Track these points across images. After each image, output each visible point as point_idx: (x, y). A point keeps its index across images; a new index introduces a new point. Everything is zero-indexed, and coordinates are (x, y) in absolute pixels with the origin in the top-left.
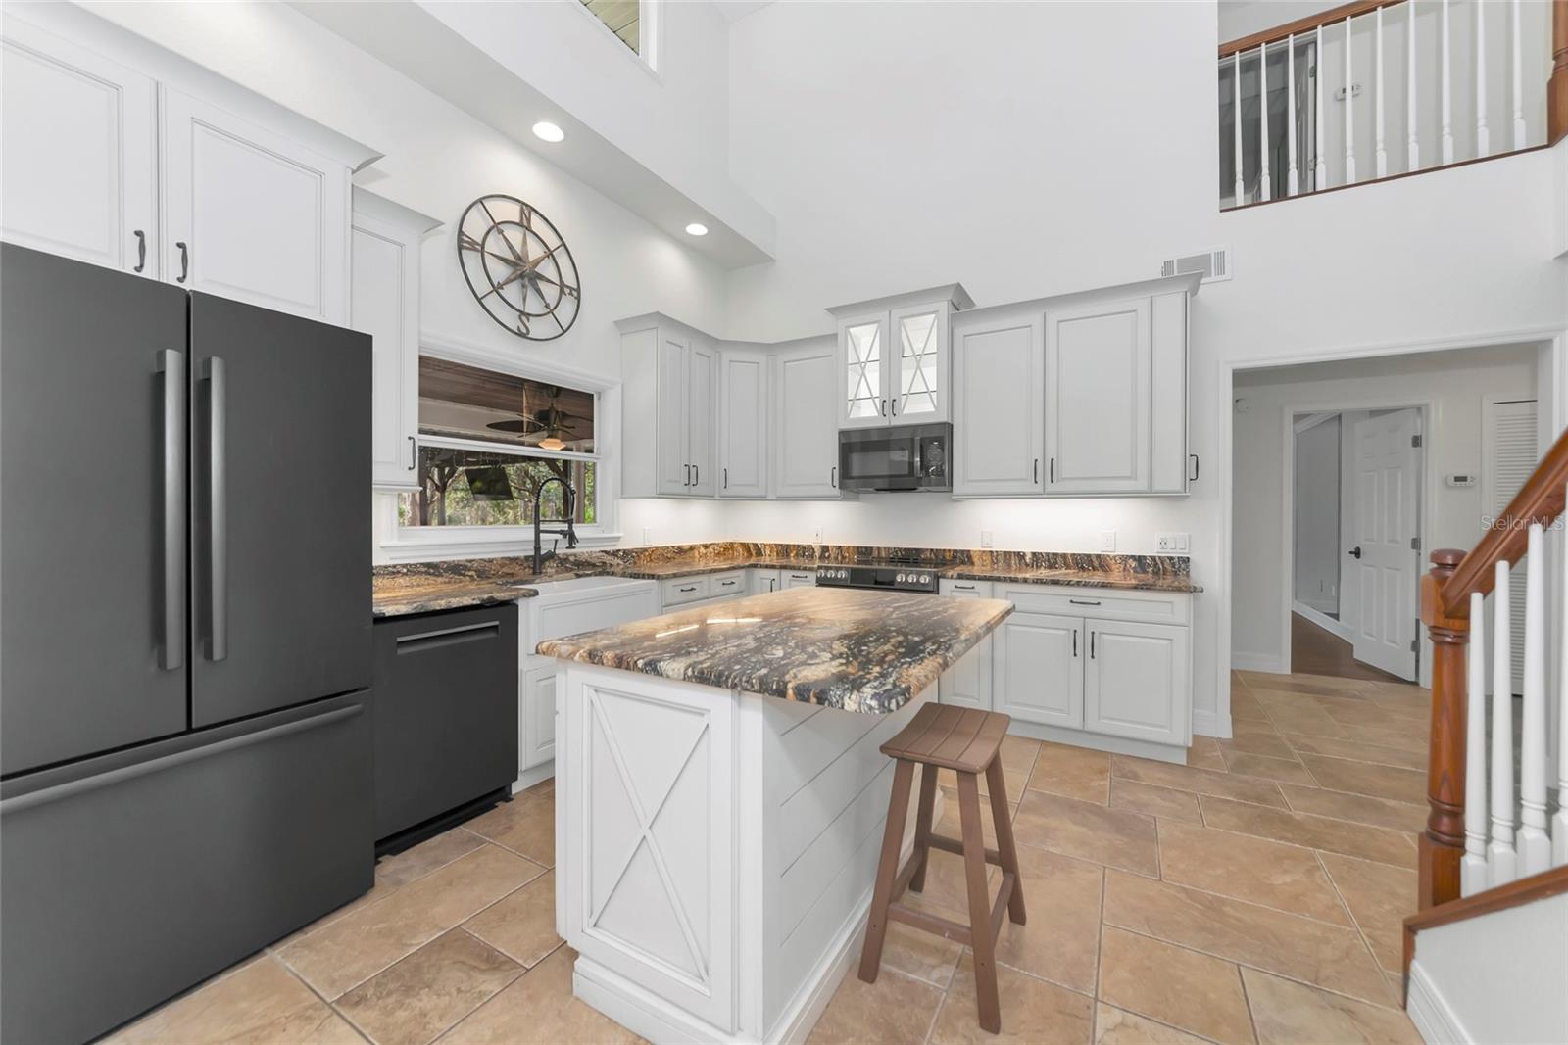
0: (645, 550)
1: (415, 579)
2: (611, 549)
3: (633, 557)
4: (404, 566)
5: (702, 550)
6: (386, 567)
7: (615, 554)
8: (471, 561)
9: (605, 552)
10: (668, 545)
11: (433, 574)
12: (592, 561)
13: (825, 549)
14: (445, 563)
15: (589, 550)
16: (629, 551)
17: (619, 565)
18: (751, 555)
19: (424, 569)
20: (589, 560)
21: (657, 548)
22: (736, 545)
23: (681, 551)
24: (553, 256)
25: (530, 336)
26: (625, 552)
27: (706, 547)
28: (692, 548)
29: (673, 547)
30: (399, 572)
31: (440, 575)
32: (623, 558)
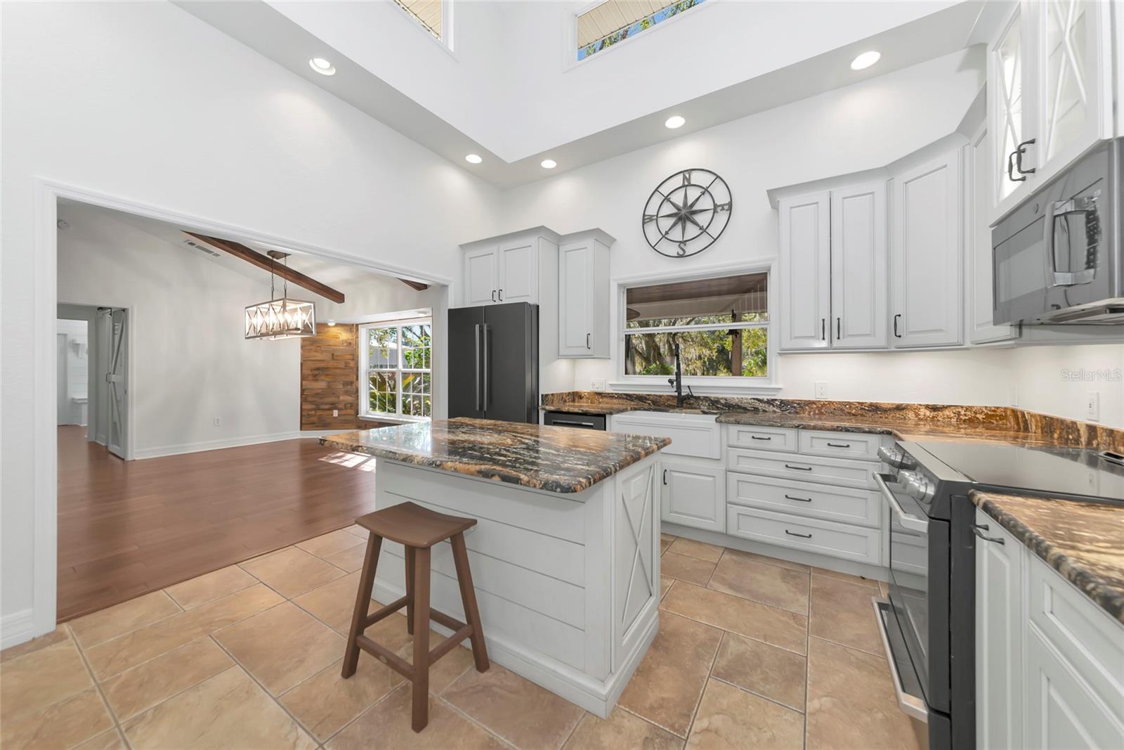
0: (813, 403)
1: (621, 401)
2: (765, 398)
3: (794, 407)
4: (616, 394)
5: (924, 412)
6: (609, 394)
7: (770, 402)
8: (649, 395)
9: (757, 399)
10: (851, 401)
11: (629, 400)
12: (743, 405)
13: (1092, 430)
14: (634, 394)
15: (739, 397)
16: (788, 401)
17: (774, 412)
18: (1020, 428)
19: (625, 397)
20: (739, 404)
21: (830, 403)
22: (1009, 413)
23: (875, 408)
24: (708, 191)
25: (686, 254)
26: (782, 401)
27: (934, 408)
28: (899, 408)
29: (861, 404)
30: (614, 397)
31: (632, 401)
32: (779, 407)
